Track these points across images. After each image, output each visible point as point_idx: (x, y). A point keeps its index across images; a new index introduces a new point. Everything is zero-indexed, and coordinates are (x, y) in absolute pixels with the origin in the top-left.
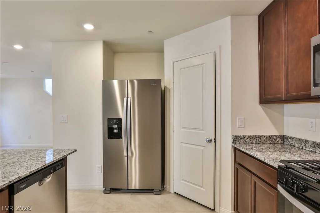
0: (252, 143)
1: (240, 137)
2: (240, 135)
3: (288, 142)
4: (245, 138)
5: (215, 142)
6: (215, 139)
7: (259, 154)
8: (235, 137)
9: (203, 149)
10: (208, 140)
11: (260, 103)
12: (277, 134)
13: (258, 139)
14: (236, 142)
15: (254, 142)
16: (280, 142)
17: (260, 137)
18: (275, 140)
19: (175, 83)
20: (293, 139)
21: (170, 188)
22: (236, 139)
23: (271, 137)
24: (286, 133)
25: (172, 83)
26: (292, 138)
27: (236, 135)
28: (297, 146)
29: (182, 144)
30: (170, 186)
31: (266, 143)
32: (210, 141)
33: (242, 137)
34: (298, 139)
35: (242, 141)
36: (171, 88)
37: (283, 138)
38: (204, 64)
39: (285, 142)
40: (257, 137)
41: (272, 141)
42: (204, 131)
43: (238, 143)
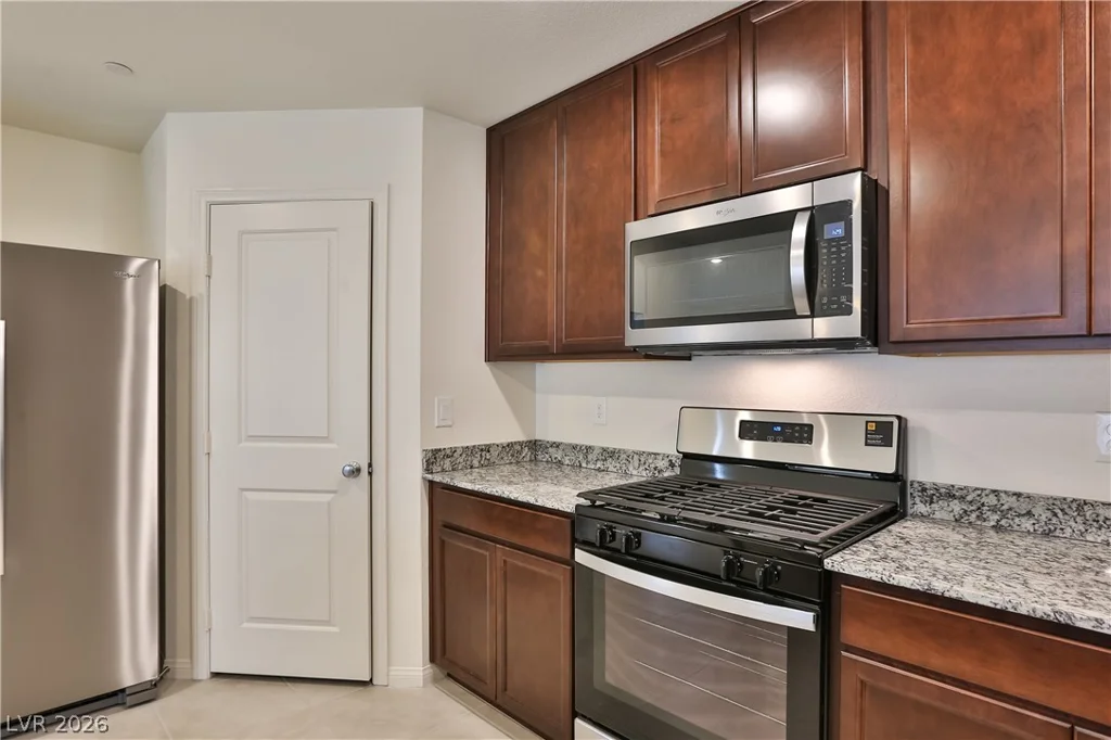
0: (472, 467)
1: (443, 453)
2: (442, 447)
3: (547, 456)
4: (455, 454)
5: (370, 474)
6: (370, 465)
7: (510, 488)
8: (430, 454)
9: (329, 503)
10: (348, 468)
11: (488, 359)
12: (522, 438)
13: (484, 453)
14: (436, 468)
15: (476, 463)
16: (528, 458)
17: (487, 448)
18: (519, 452)
19: (213, 277)
20: (558, 447)
21: (192, 662)
22: (433, 459)
23: (510, 445)
24: (541, 435)
25: (203, 279)
26: (557, 445)
27: (434, 448)
28: (567, 462)
29: (245, 493)
30: (191, 657)
31: (502, 462)
32: (356, 472)
33: (448, 452)
34: (570, 445)
35: (447, 464)
36: (194, 294)
37: (534, 445)
38: (334, 230)
39: (540, 457)
40: (482, 450)
41: (512, 456)
42: (331, 442)
43: (439, 469)
